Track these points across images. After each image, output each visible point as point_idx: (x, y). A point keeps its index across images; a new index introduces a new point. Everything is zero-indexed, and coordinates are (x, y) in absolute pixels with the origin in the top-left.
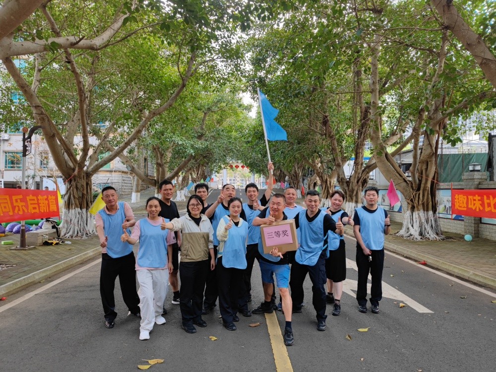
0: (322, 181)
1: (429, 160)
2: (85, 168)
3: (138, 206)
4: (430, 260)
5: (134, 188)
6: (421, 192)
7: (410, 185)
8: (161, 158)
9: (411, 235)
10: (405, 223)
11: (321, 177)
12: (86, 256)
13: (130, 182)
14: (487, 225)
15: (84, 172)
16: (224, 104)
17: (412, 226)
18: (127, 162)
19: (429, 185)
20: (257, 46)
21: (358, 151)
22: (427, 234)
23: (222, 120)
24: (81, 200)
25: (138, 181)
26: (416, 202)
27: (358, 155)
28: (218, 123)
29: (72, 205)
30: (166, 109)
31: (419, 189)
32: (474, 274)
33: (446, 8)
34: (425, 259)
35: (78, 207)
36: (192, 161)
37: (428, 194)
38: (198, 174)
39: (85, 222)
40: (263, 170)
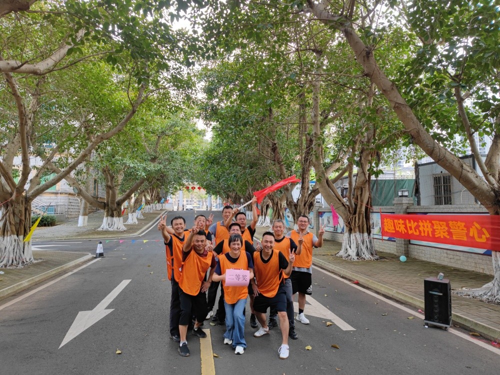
0: (273, 204)
1: (363, 186)
2: (24, 194)
3: (85, 230)
4: (362, 279)
5: (82, 211)
6: (357, 215)
7: (347, 209)
8: (112, 180)
9: (349, 255)
10: (344, 245)
11: (272, 200)
12: (20, 287)
13: (78, 204)
14: (415, 246)
15: (23, 197)
16: (179, 129)
17: (350, 247)
18: (73, 184)
19: (363, 209)
20: (209, 76)
21: (304, 176)
22: (362, 254)
23: (176, 144)
24: (18, 226)
25: (85, 204)
26: (353, 224)
27: (304, 180)
28: (173, 146)
29: (7, 232)
30: (114, 134)
31: (355, 213)
32: (397, 292)
33: (366, 58)
34: (357, 279)
35: (14, 234)
36: (146, 183)
37: (363, 217)
38: (152, 196)
39: (22, 250)
40: (219, 192)
